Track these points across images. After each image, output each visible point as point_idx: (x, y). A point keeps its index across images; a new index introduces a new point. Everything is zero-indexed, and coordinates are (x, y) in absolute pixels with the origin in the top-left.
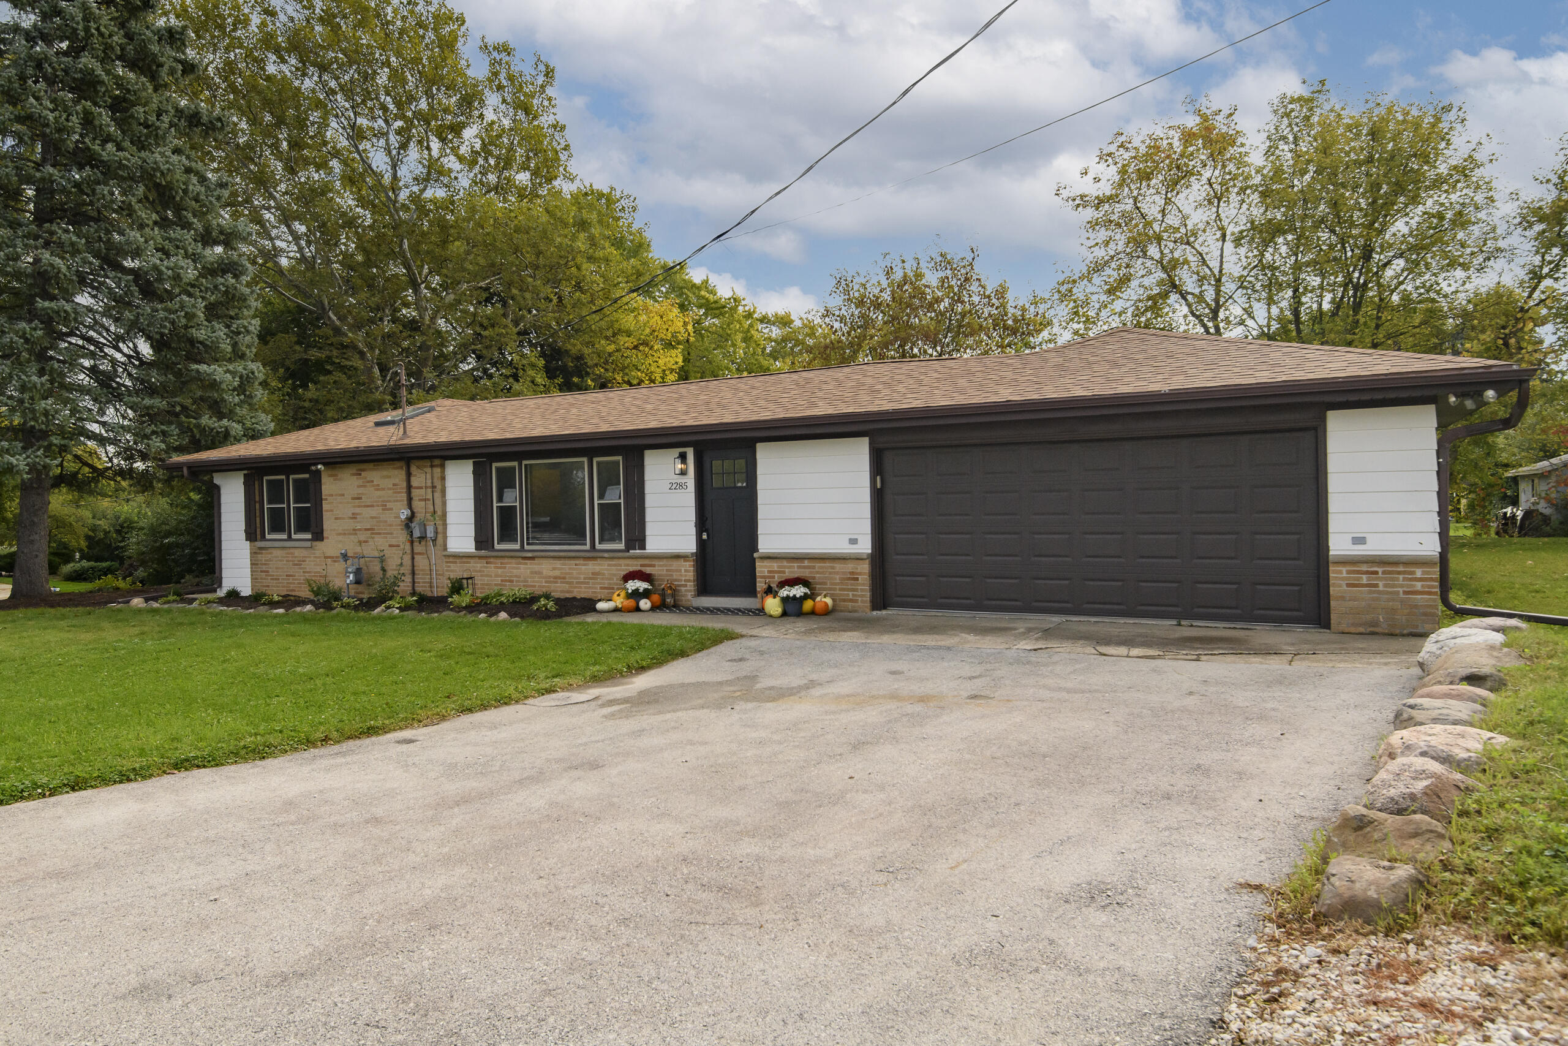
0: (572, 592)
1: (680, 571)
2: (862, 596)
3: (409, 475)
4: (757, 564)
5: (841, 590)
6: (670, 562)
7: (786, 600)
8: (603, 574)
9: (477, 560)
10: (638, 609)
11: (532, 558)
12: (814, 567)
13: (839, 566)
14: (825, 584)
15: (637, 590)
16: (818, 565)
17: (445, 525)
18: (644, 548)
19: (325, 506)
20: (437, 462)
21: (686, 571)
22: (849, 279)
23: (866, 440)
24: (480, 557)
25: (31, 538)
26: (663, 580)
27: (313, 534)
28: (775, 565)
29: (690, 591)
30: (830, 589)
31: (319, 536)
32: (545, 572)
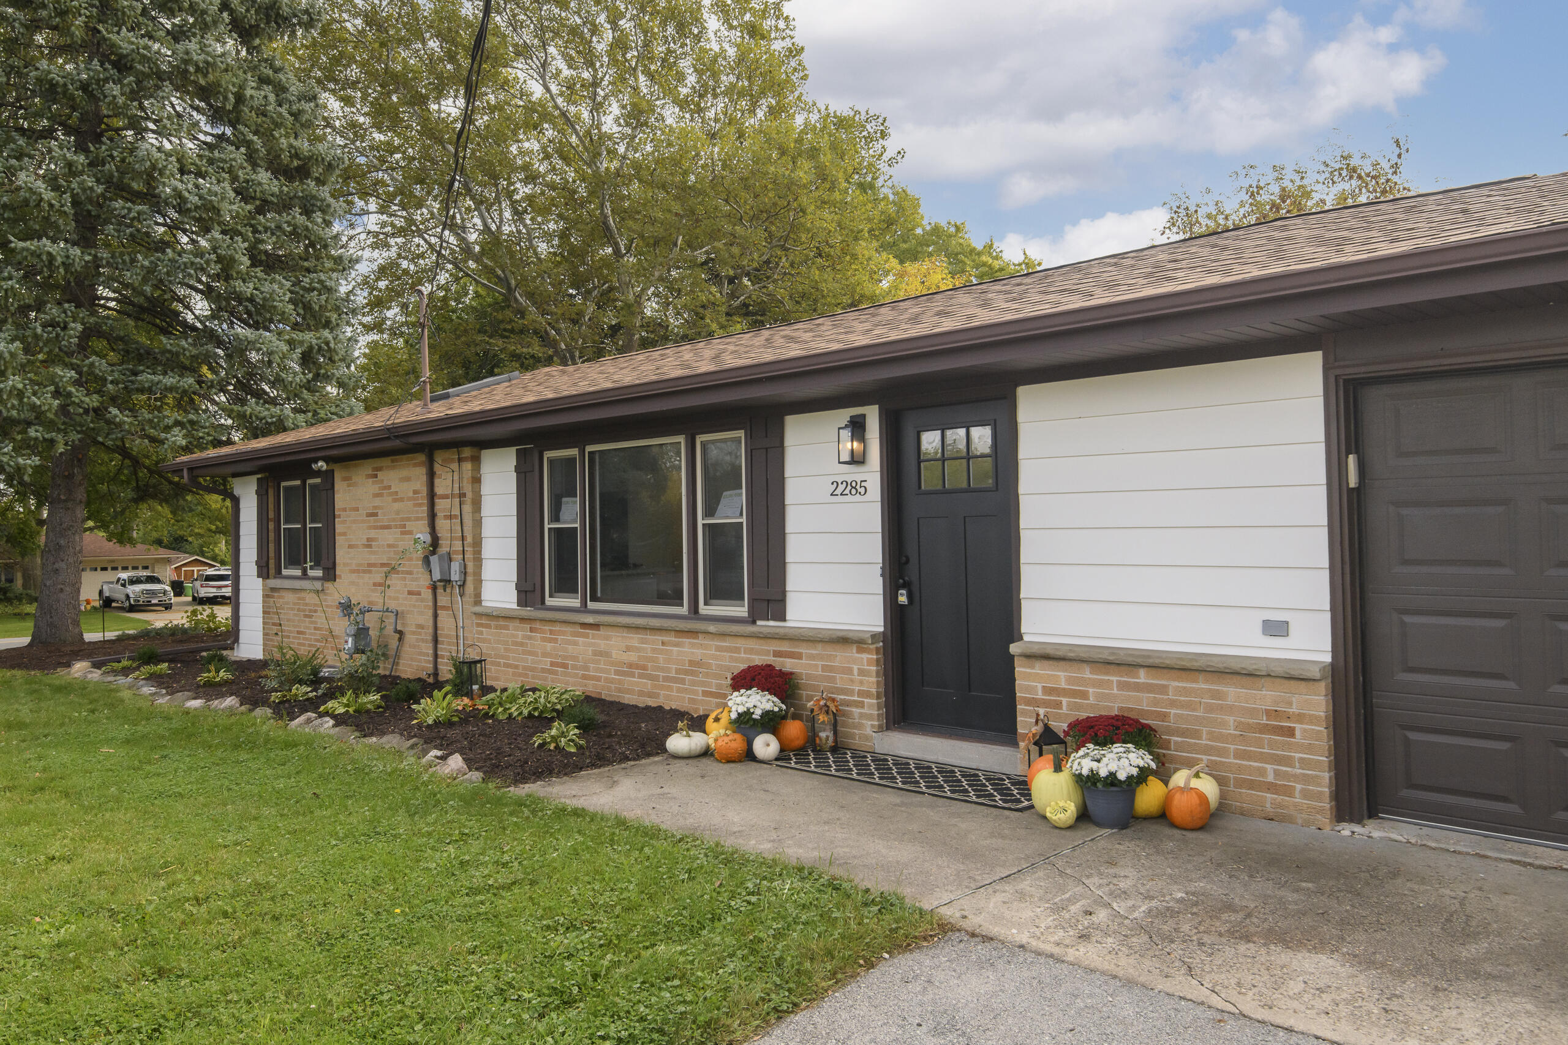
0: (656, 696)
1: (849, 671)
2: (1306, 779)
3: (431, 475)
4: (1019, 670)
5: (1239, 755)
6: (830, 650)
7: (1087, 783)
8: (708, 666)
9: (517, 623)
10: (749, 756)
11: (596, 626)
12: (1163, 689)
13: (1233, 692)
14: (1196, 734)
15: (748, 713)
16: (1175, 684)
17: (478, 560)
18: (783, 618)
19: (339, 528)
20: (467, 452)
21: (862, 672)
22: (1192, 209)
23: (1315, 359)
24: (523, 620)
25: (56, 566)
26: (815, 688)
27: (324, 569)
28: (1061, 676)
29: (869, 717)
30: (1208, 750)
31: (330, 574)
32: (616, 654)
